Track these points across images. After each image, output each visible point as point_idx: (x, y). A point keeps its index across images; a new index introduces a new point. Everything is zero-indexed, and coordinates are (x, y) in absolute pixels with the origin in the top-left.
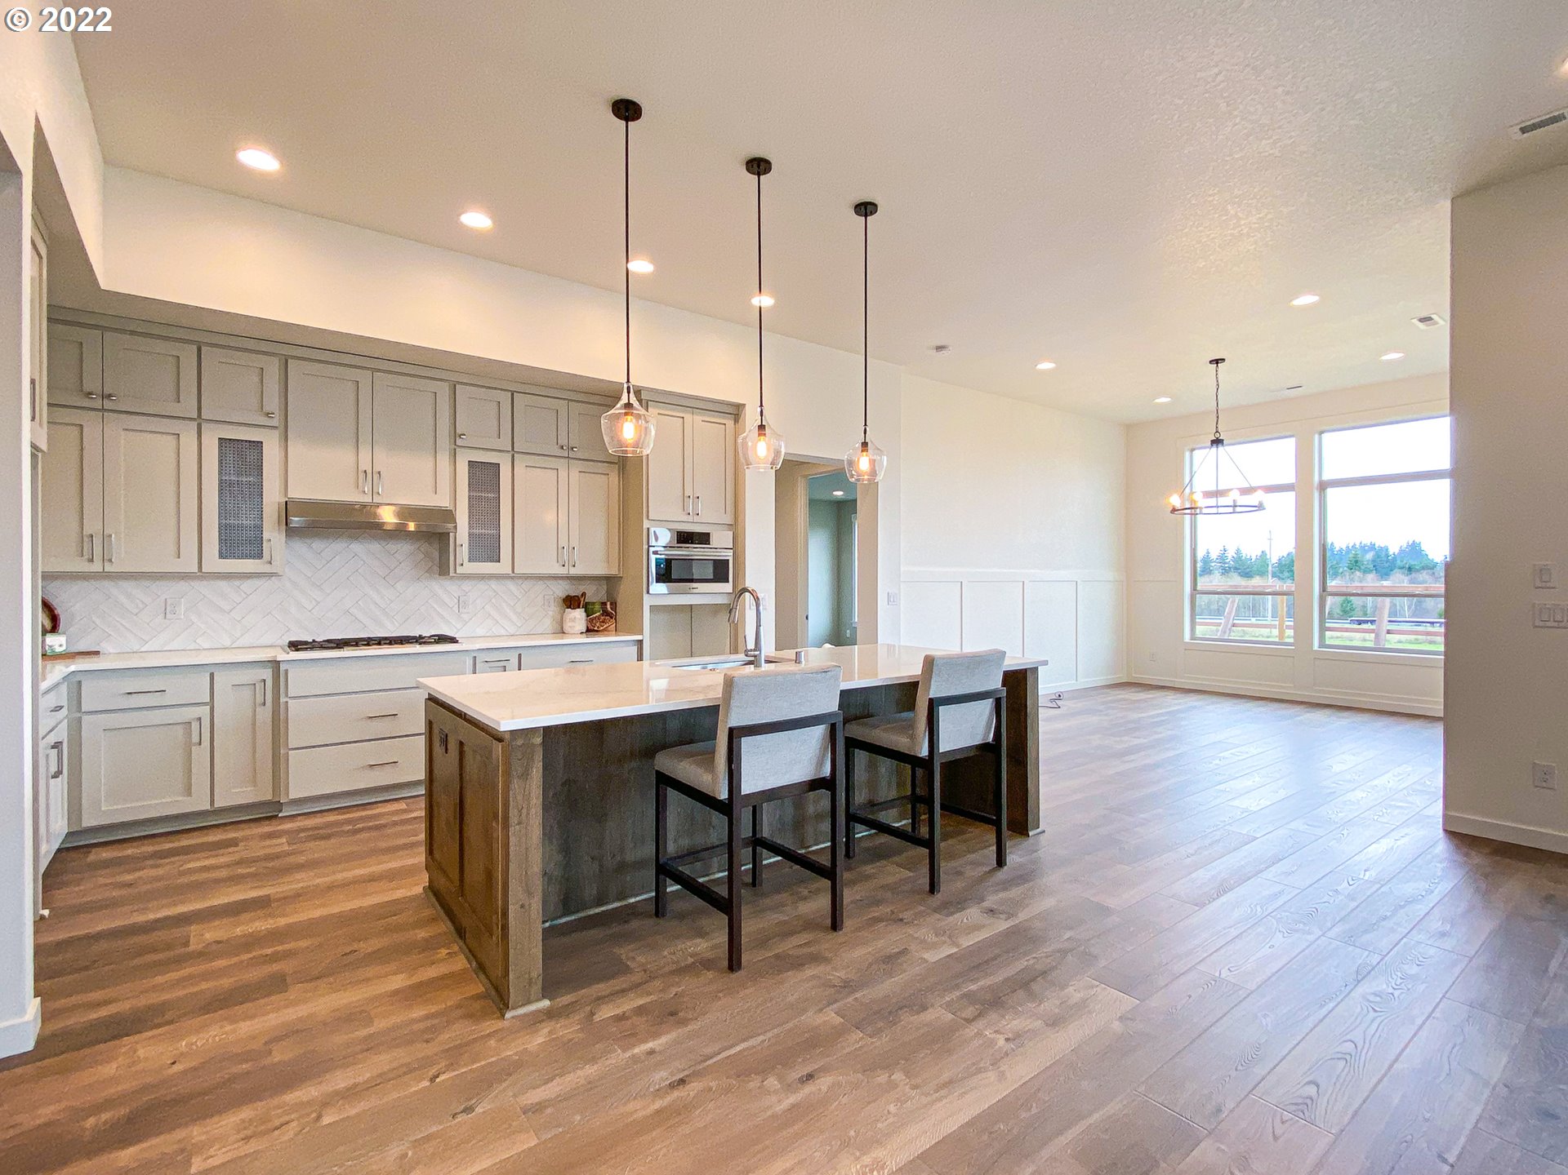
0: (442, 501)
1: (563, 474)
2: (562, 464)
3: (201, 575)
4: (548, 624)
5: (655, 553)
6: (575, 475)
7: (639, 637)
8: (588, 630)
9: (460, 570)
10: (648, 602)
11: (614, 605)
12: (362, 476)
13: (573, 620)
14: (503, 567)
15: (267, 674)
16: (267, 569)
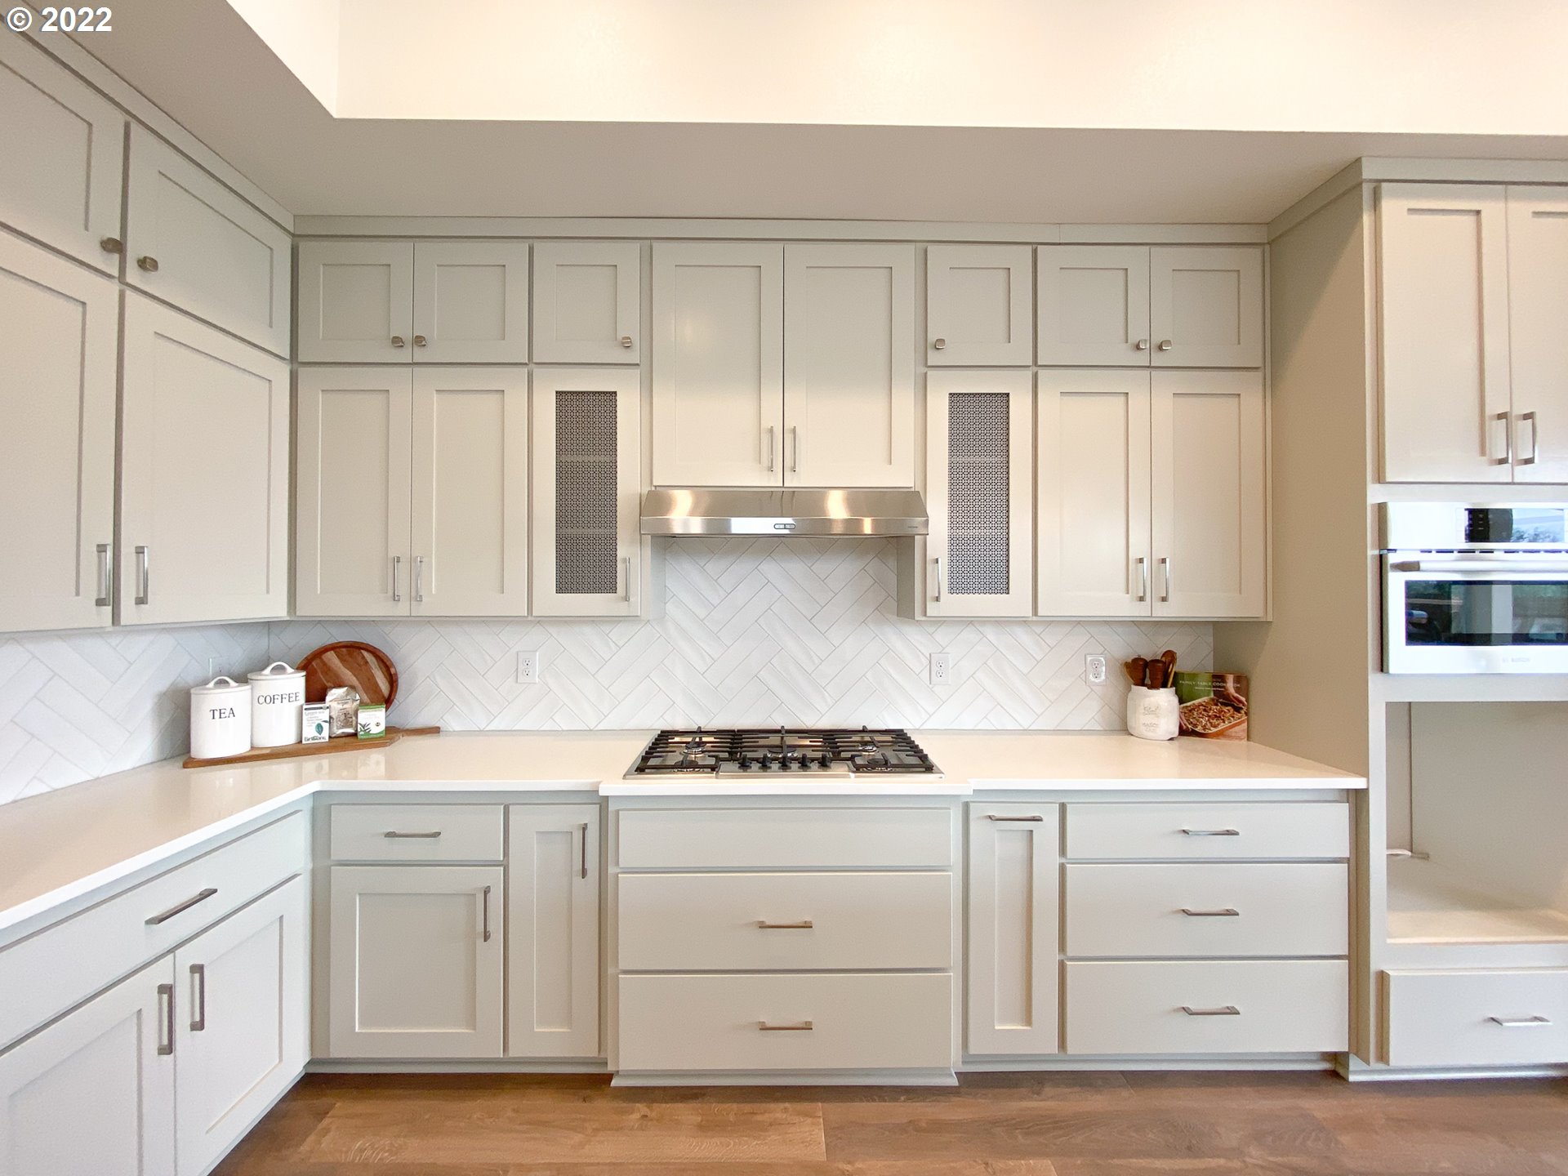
0: (901, 477)
1: (1138, 401)
2: (1133, 383)
3: (531, 620)
4: (1090, 712)
5: (1404, 567)
6: (1164, 404)
7: (1358, 783)
8: (1183, 732)
9: (933, 609)
10: (1380, 694)
11: (1242, 681)
12: (765, 438)
13: (1153, 711)
14: (1016, 602)
15: (590, 815)
16: (621, 609)
